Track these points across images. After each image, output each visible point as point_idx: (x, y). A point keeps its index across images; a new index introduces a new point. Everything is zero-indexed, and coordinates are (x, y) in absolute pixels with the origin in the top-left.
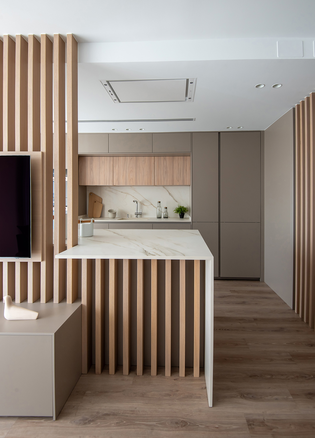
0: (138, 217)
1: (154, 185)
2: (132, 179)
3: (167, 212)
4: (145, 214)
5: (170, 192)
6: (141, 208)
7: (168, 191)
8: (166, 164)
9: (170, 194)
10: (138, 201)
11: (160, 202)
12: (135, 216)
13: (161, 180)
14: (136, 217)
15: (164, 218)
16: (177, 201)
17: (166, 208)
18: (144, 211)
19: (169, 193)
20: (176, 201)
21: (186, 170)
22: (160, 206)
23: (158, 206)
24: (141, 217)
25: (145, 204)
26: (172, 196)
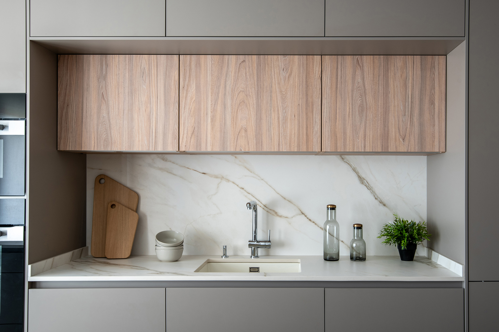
0: (257, 257)
1: (321, 153)
2: (246, 131)
3: (361, 238)
4: (281, 245)
5: (363, 176)
6: (268, 224)
7: (354, 170)
8: (363, 79)
9: (362, 180)
10: (258, 202)
11: (333, 208)
12: (248, 252)
13: (345, 133)
14: (254, 255)
15: (352, 258)
16: (385, 202)
17: (360, 227)
18: (275, 237)
19: (359, 177)
20: (381, 202)
21: (432, 103)
22: (334, 221)
23: (327, 222)
24: (267, 255)
25: (281, 211)
26: (369, 188)
